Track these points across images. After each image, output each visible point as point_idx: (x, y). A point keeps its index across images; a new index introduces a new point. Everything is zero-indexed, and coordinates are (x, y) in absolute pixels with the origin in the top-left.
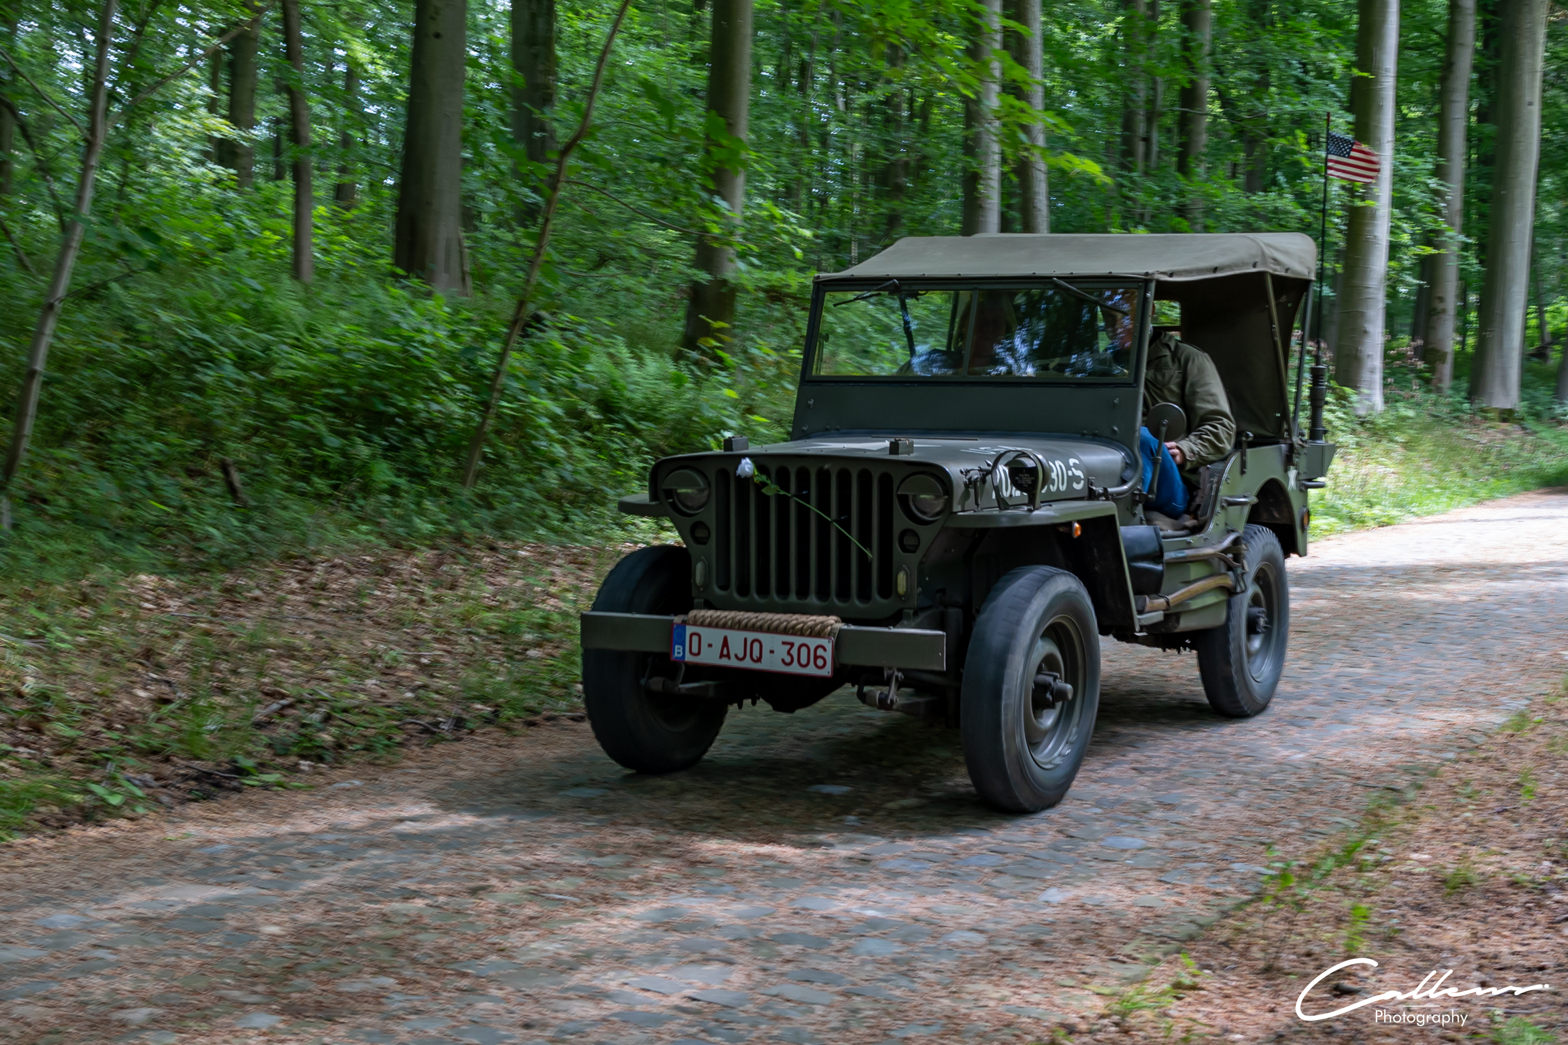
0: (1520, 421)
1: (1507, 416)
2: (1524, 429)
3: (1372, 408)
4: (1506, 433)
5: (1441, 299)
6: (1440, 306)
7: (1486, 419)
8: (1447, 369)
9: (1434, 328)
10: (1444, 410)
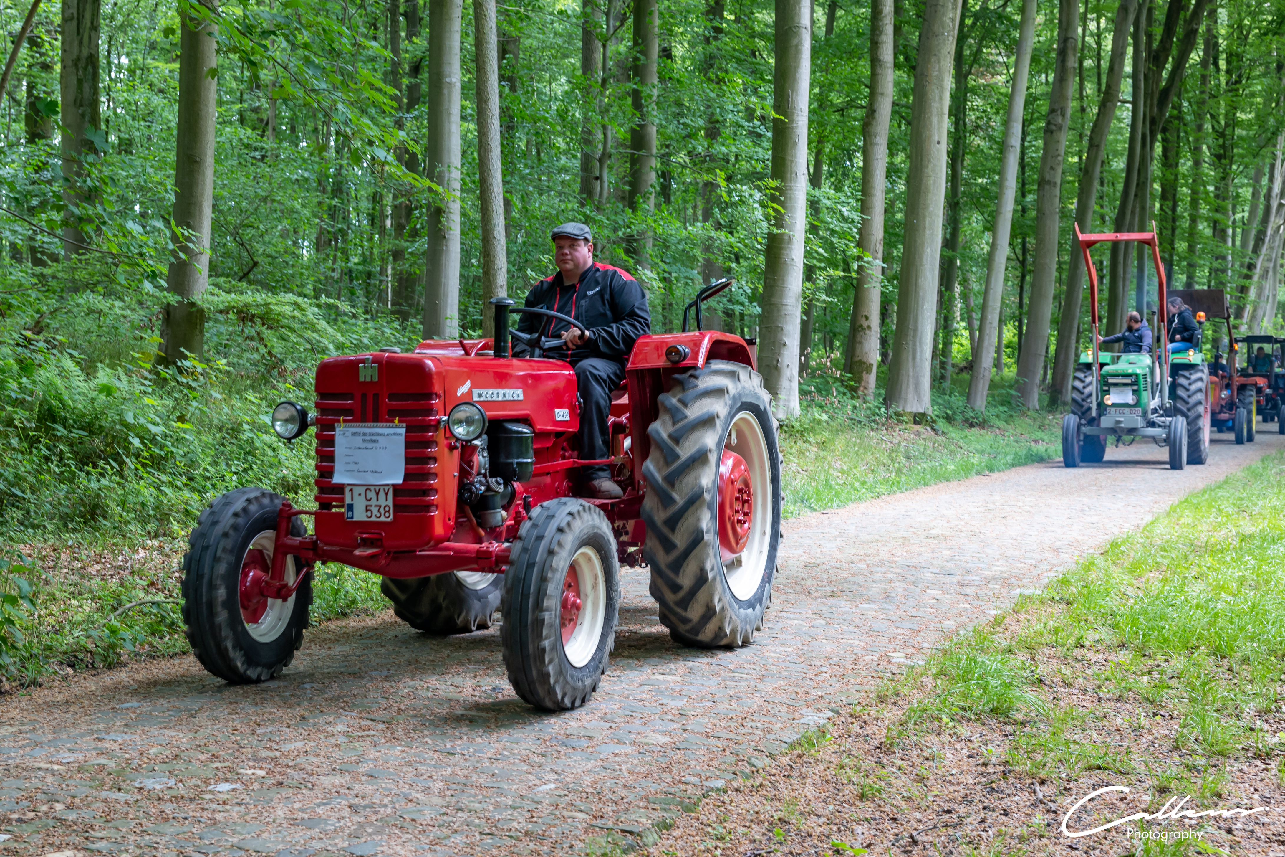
0: (931, 424)
1: (919, 419)
2: (934, 429)
3: (790, 412)
4: (918, 434)
5: (867, 318)
6: (865, 324)
7: (900, 422)
8: (872, 379)
9: (861, 343)
10: (861, 416)
